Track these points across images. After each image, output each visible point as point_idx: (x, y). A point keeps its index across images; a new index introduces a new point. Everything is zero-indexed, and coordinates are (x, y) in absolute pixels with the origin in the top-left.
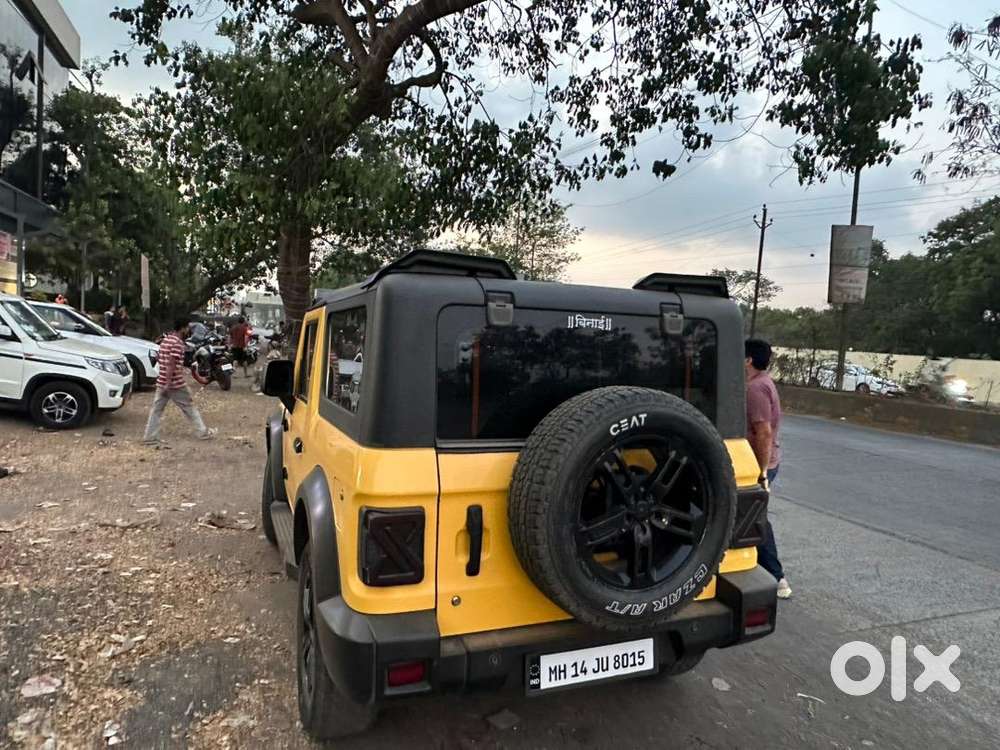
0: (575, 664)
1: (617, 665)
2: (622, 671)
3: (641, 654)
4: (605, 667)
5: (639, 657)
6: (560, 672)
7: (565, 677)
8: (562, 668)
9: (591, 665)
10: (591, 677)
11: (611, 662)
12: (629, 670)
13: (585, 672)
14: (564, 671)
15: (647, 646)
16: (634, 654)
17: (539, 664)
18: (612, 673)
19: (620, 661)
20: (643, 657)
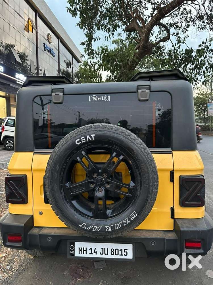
0: (91, 249)
1: (112, 253)
2: (114, 257)
3: (126, 251)
4: (106, 253)
5: (125, 252)
6: (84, 250)
7: (86, 253)
8: (85, 249)
9: (99, 250)
10: (98, 256)
11: (110, 251)
12: (119, 257)
13: (96, 253)
14: (86, 251)
15: (129, 248)
16: (121, 250)
17: (74, 245)
18: (109, 256)
19: (114, 251)
20: (127, 252)
